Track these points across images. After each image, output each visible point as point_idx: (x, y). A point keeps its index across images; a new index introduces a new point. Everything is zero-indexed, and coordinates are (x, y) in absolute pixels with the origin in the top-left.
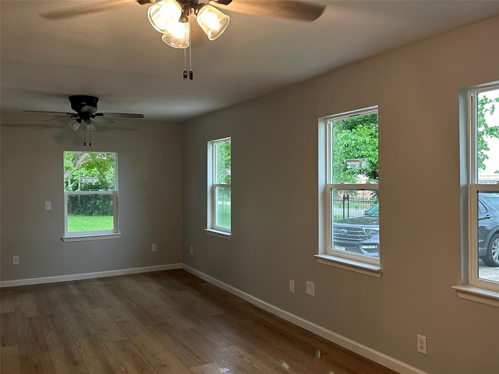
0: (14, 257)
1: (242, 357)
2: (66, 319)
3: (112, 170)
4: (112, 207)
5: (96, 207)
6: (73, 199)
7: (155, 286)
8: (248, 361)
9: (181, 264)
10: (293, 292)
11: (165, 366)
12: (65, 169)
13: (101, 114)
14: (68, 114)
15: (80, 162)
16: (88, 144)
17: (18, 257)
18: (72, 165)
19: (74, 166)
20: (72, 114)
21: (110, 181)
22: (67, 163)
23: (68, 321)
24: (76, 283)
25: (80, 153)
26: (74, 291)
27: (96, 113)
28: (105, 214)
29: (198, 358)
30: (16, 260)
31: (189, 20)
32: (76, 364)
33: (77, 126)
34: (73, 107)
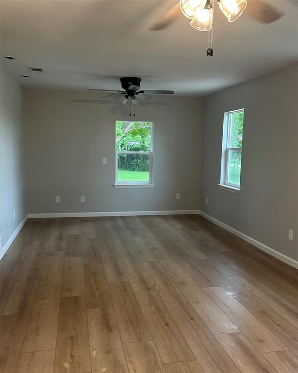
0: (82, 196)
1: (244, 285)
2: (115, 243)
3: (150, 137)
4: (149, 165)
5: (138, 165)
6: (122, 158)
7: (178, 225)
8: (250, 289)
9: (198, 211)
10: (292, 240)
11: (183, 284)
12: (116, 135)
13: (142, 92)
14: (119, 91)
15: (127, 130)
16: (132, 115)
17: (84, 196)
18: (121, 132)
19: (123, 133)
20: (122, 92)
21: (148, 146)
22: (118, 130)
23: (116, 244)
24: (122, 217)
25: (127, 122)
26: (121, 223)
27: (140, 90)
28: (143, 170)
29: (208, 281)
30: (83, 199)
31: (213, 7)
32: (121, 274)
33: (125, 101)
34: (123, 87)
